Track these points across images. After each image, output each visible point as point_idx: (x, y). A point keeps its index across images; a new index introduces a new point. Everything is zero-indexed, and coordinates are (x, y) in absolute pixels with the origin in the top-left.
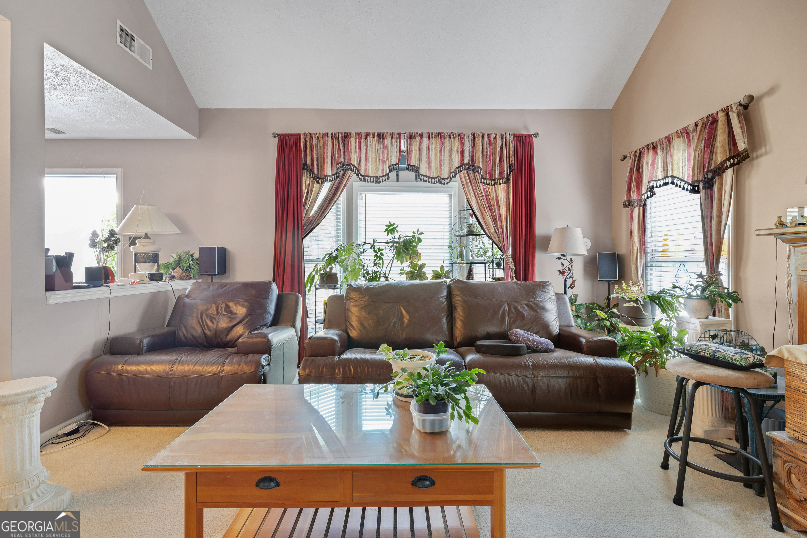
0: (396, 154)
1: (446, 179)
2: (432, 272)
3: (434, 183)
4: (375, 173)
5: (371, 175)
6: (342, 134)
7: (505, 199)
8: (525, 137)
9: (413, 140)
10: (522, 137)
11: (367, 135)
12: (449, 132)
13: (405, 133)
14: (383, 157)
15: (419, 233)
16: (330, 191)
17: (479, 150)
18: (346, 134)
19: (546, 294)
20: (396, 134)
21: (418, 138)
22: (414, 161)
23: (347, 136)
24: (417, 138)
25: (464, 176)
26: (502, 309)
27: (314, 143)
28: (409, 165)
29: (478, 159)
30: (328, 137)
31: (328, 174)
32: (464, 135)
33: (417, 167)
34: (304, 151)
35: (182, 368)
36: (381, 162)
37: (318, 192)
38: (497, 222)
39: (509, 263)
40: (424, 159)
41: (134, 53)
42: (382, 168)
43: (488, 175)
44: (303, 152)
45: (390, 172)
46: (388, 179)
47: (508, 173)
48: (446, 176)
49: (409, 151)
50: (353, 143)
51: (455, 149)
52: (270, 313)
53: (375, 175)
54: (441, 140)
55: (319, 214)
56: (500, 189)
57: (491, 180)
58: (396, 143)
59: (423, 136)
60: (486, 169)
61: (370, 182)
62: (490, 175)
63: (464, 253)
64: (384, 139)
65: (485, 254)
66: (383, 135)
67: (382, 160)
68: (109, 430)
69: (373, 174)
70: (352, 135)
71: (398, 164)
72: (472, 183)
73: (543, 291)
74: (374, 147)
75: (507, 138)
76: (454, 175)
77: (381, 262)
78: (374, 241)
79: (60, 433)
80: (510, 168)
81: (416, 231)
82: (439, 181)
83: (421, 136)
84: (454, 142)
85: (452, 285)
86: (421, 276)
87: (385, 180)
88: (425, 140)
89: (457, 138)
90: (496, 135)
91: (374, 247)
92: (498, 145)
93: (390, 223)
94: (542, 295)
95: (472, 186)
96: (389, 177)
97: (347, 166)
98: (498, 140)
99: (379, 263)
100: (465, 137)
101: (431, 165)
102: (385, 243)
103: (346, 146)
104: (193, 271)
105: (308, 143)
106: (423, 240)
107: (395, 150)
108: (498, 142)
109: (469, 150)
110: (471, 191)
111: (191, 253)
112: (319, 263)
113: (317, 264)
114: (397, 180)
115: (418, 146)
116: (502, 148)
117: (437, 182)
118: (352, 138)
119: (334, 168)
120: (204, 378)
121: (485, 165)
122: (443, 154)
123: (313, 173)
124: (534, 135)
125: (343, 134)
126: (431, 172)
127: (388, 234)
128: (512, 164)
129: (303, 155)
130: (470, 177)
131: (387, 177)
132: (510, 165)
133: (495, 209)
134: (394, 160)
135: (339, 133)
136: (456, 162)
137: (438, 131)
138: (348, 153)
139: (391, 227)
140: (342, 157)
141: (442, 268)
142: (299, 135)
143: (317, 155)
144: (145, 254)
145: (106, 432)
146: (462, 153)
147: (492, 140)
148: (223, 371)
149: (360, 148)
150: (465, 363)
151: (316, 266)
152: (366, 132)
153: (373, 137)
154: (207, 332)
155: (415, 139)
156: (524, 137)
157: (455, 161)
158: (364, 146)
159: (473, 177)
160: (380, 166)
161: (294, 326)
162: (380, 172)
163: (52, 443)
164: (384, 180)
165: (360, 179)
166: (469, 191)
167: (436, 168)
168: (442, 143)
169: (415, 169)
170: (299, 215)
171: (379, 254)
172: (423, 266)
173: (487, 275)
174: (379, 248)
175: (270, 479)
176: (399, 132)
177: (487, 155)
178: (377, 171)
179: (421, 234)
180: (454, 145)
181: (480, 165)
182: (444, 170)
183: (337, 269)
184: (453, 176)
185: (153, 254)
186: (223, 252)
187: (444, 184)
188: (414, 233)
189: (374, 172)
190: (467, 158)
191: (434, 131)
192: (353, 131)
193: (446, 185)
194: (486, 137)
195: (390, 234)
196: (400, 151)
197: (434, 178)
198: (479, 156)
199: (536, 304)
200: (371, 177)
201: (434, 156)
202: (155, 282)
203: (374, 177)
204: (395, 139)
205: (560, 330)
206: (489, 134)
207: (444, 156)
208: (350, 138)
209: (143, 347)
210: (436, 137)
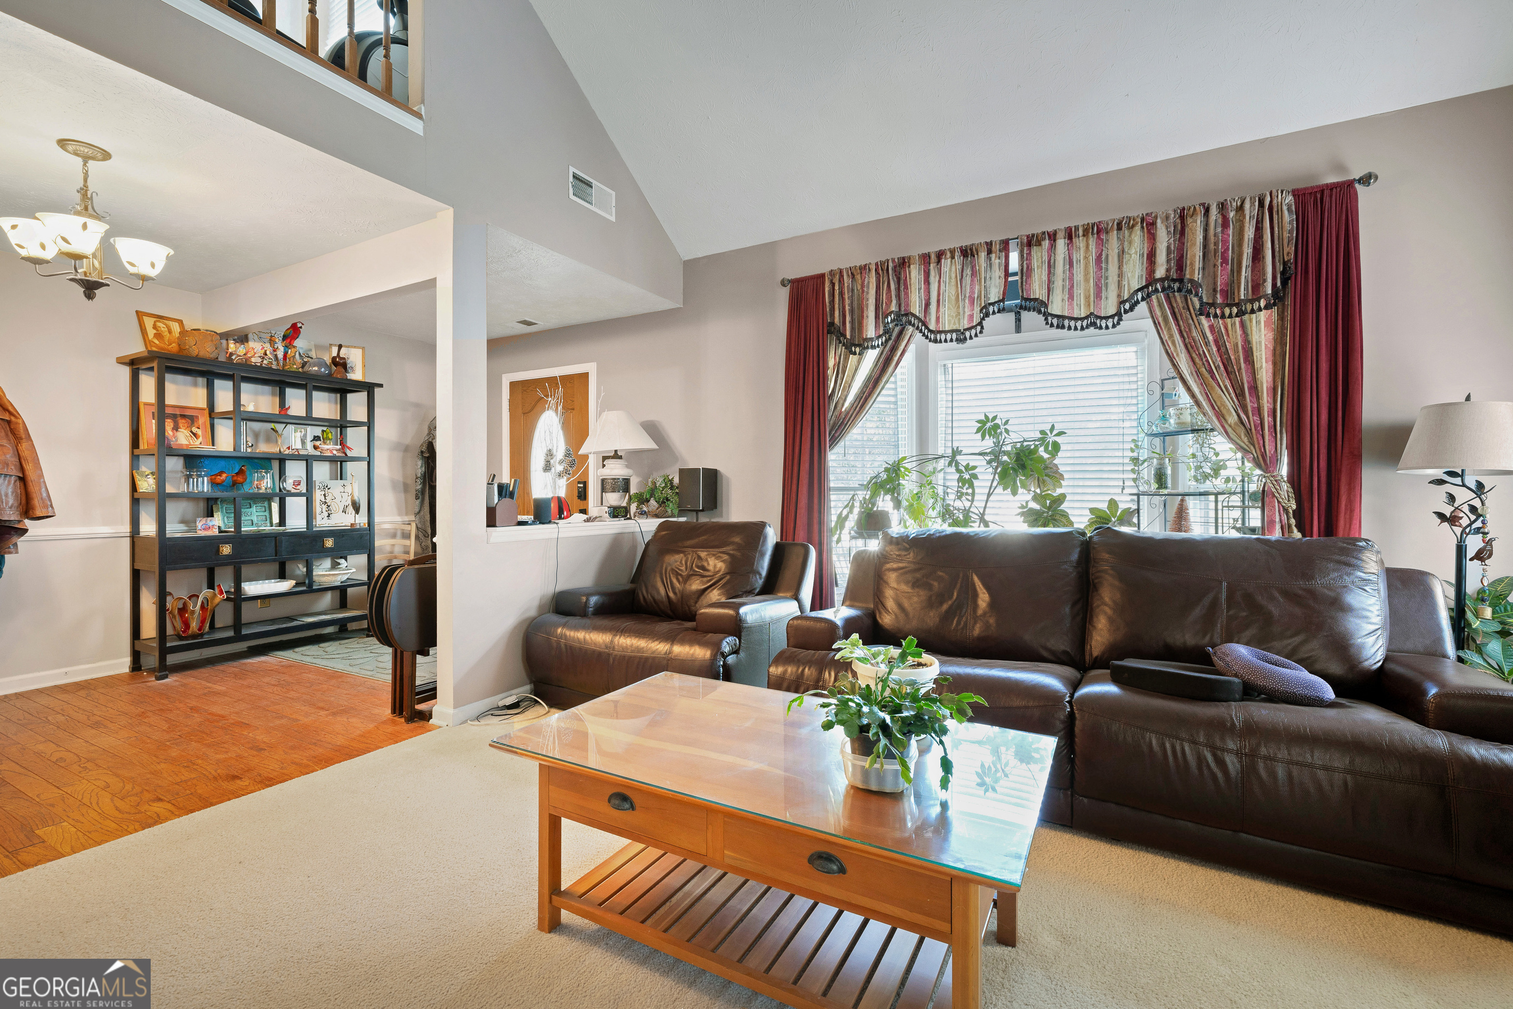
0: (998, 281)
1: (1112, 317)
2: (1088, 512)
3: (1082, 329)
4: (954, 324)
5: (947, 329)
6: (893, 260)
7: (1271, 346)
8: (1331, 190)
9: (1035, 249)
10: (1322, 192)
11: (940, 255)
12: (1118, 216)
13: (1017, 238)
14: (972, 292)
15: (1055, 432)
16: (876, 365)
17: (1194, 244)
18: (901, 261)
19: (1349, 570)
20: (998, 243)
21: (1046, 243)
22: (1037, 290)
23: (904, 263)
24: (1043, 243)
25: (1160, 305)
26: (1210, 596)
27: (846, 285)
28: (1026, 299)
29: (1192, 264)
30: (870, 270)
31: (868, 337)
32: (1156, 217)
33: (1042, 301)
34: (830, 302)
35: (624, 641)
36: (967, 301)
37: (856, 370)
38: (1245, 400)
39: (1277, 495)
40: (1058, 283)
41: (591, 204)
42: (969, 313)
43: (1218, 296)
44: (828, 304)
45: (983, 319)
46: (981, 332)
47: (1279, 284)
48: (1112, 311)
49: (1026, 271)
50: (915, 274)
51: (1133, 251)
52: (760, 575)
53: (954, 328)
54: (1099, 238)
55: (856, 407)
56: (1258, 322)
57: (1230, 306)
58: (997, 261)
59: (1058, 236)
60: (1215, 283)
61: (946, 341)
62: (1225, 293)
63: (1169, 471)
64: (974, 256)
65: (1216, 472)
66: (971, 250)
67: (970, 296)
68: (548, 712)
69: (951, 325)
70: (912, 261)
71: (1003, 300)
72: (1179, 318)
73: (1339, 562)
74: (953, 276)
75: (1275, 202)
76: (1127, 306)
77: (970, 491)
78: (956, 452)
79: (501, 704)
80: (1283, 273)
81: (1047, 428)
82: (1093, 324)
83: (1053, 237)
84: (1130, 236)
85: (1095, 539)
86: (1055, 520)
87: (976, 335)
88: (1061, 243)
89: (1138, 227)
90: (1243, 202)
91: (957, 464)
92: (1247, 225)
93: (986, 416)
94: (1334, 570)
95: (1178, 324)
96: (982, 328)
97: (904, 318)
98: (1247, 212)
99: (967, 494)
100: (1159, 221)
101: (1076, 292)
102: (980, 454)
103: (902, 282)
104: (671, 504)
105: (837, 287)
106: (1063, 447)
107: (997, 273)
108: (1247, 217)
109: (1168, 248)
110: (1177, 337)
111: (670, 478)
112: (858, 492)
113: (854, 495)
114: (1018, 329)
115: (1046, 258)
116: (1259, 229)
117: (1087, 327)
118: (912, 266)
119: (881, 324)
120: (647, 659)
121: (1212, 273)
122: (1103, 265)
123: (844, 336)
124: (1360, 181)
125: (896, 260)
126: (1075, 307)
127: (983, 438)
128: (1289, 261)
129: (828, 310)
130: (1175, 305)
131: (979, 328)
132: (1285, 264)
133: (1240, 369)
134: (994, 295)
135: (888, 261)
136: (1135, 277)
137: (1091, 221)
138: (906, 294)
139: (989, 425)
140: (894, 302)
141: (1113, 503)
142: (822, 276)
143: (851, 305)
144: (614, 479)
145: (545, 712)
146: (1151, 257)
147: (1232, 214)
148: (669, 653)
149: (927, 282)
150: (1072, 696)
151: (853, 498)
152: (938, 250)
153: (953, 257)
154: (671, 595)
155: (1040, 245)
156: (1327, 193)
157: (1133, 276)
158: (935, 277)
159: (1181, 305)
160: (966, 310)
161: (796, 597)
162: (966, 322)
163: (492, 715)
164: (973, 335)
165: (927, 337)
166: (1171, 336)
167: (1087, 298)
168: (1100, 243)
169: (1039, 306)
170: (821, 412)
171: (967, 476)
172: (1061, 499)
173: (1220, 521)
174: (968, 464)
175: (624, 798)
176: (1004, 238)
177: (1216, 251)
178: (959, 320)
179: (1061, 434)
180: (1130, 243)
181: (1197, 276)
182: (1107, 298)
183: (885, 503)
184: (1125, 310)
185: (624, 479)
186: (712, 478)
187: (1107, 327)
188: (1042, 432)
189: (953, 322)
190: (1162, 265)
191: (1080, 221)
192: (915, 252)
193: (1111, 330)
194: (1214, 211)
195: (987, 437)
196: (1007, 274)
197: (1082, 319)
198: (1194, 256)
199: (1312, 593)
200: (946, 332)
201: (1082, 273)
202: (617, 519)
203: (952, 331)
204: (996, 253)
205: (1386, 659)
206: (1222, 204)
207: (1107, 269)
208: (909, 267)
209: (589, 607)
210: (1088, 233)
